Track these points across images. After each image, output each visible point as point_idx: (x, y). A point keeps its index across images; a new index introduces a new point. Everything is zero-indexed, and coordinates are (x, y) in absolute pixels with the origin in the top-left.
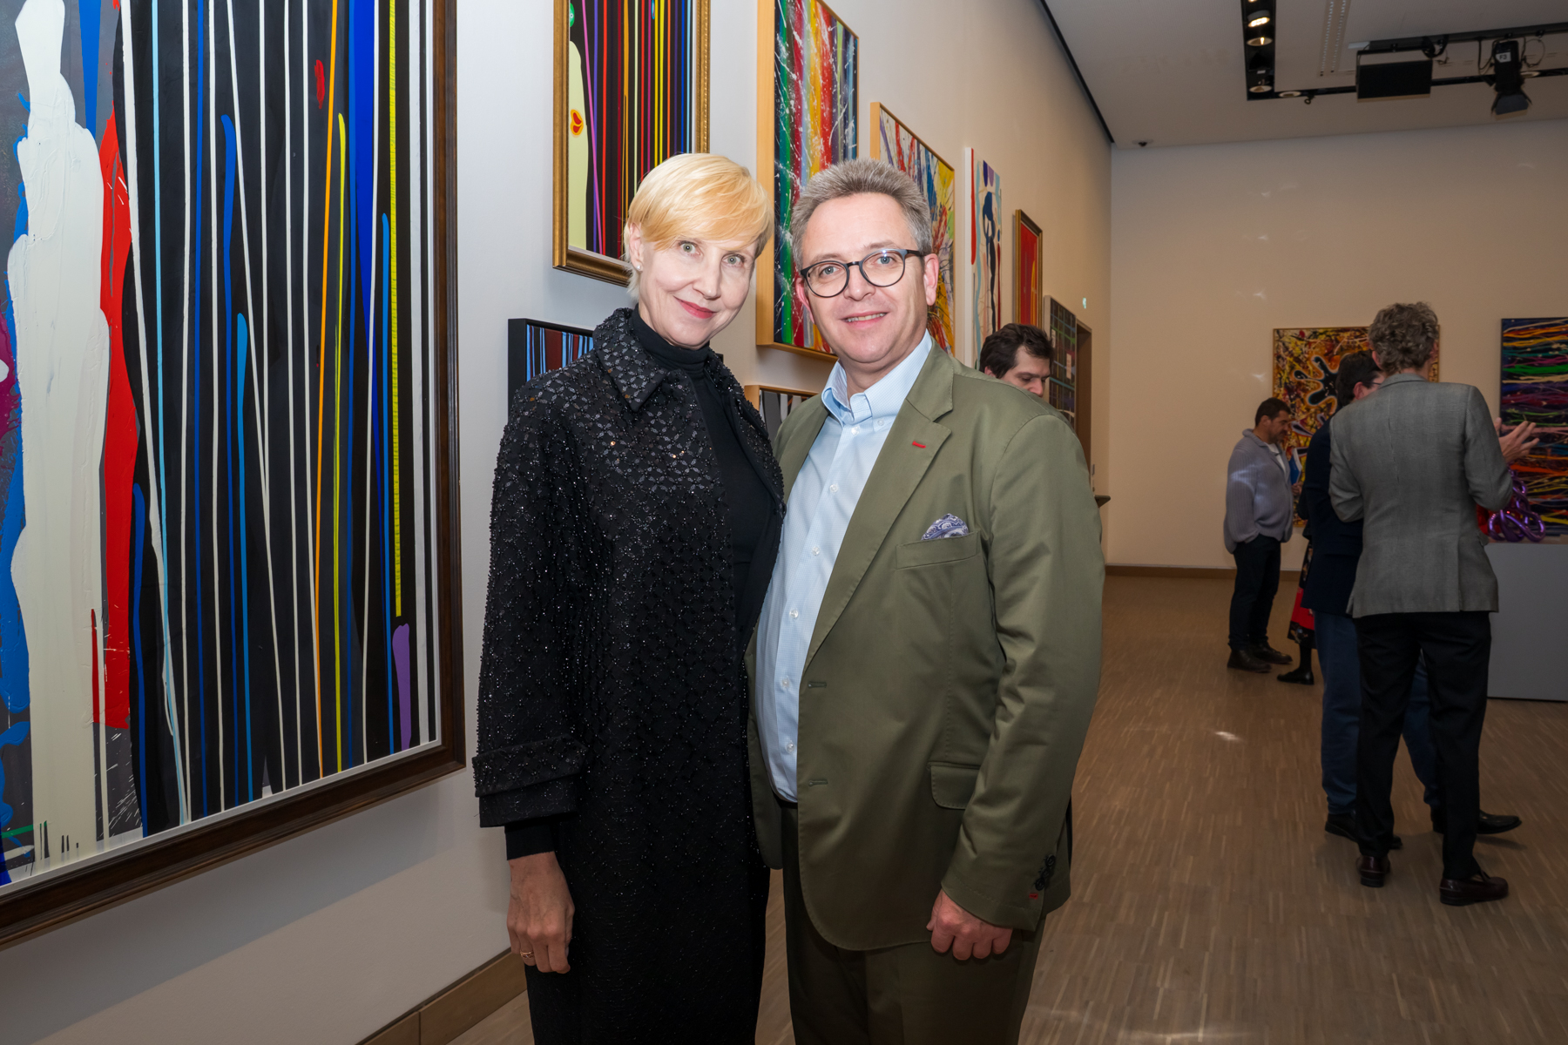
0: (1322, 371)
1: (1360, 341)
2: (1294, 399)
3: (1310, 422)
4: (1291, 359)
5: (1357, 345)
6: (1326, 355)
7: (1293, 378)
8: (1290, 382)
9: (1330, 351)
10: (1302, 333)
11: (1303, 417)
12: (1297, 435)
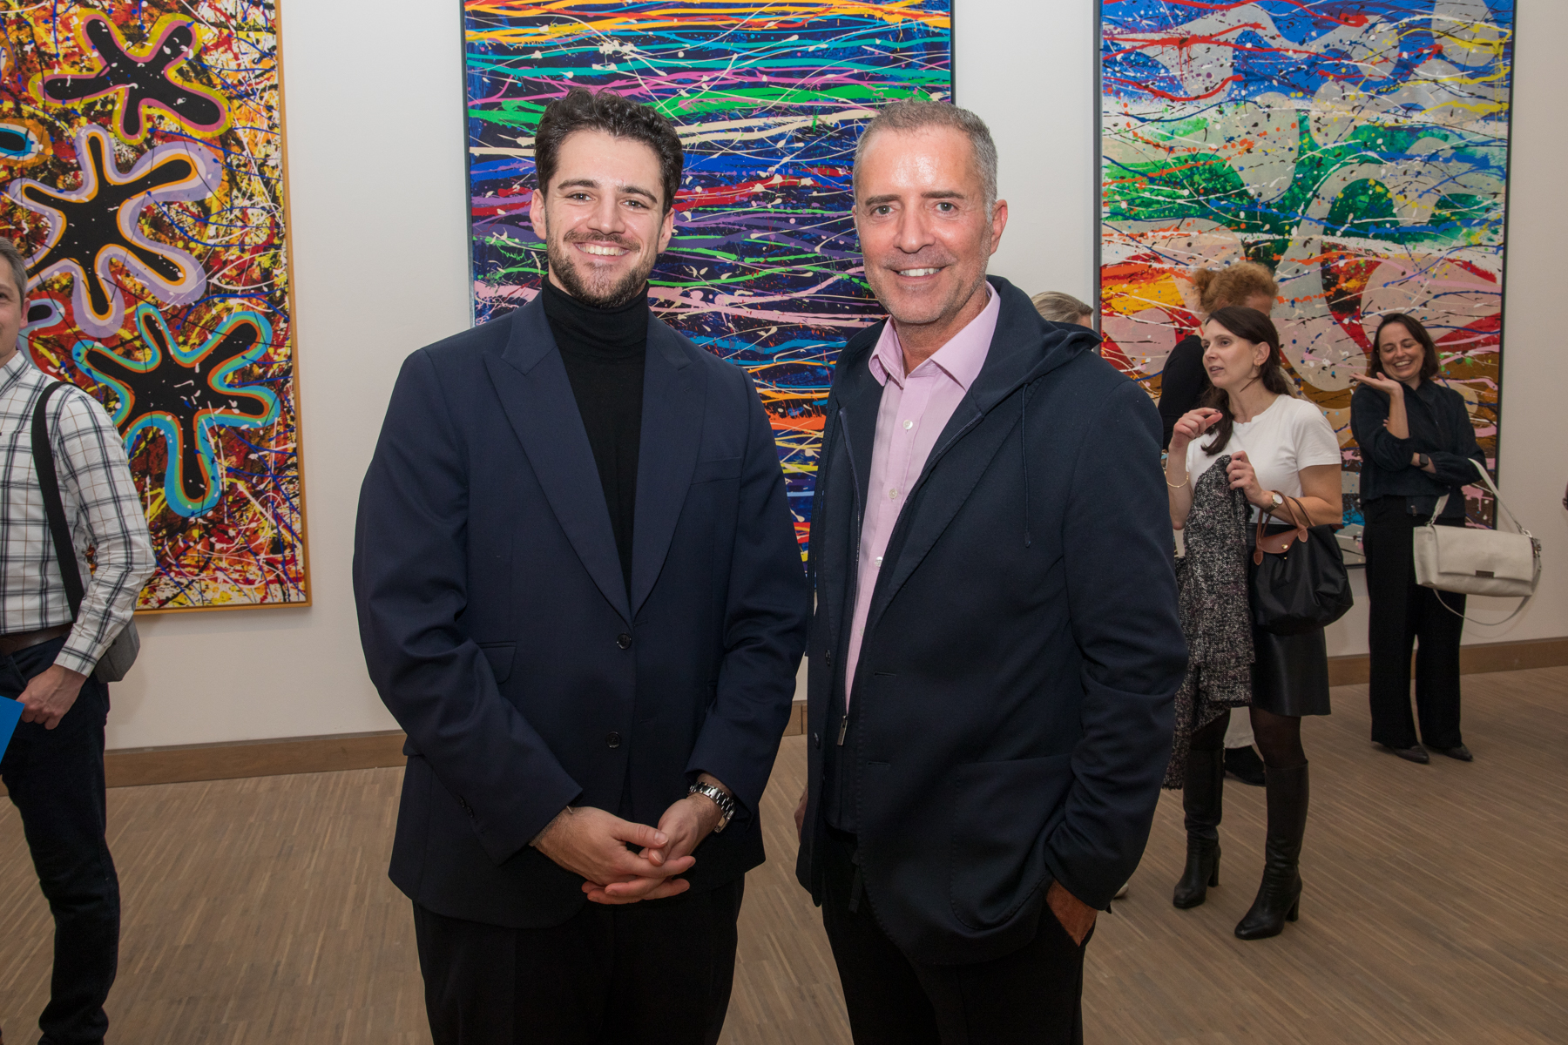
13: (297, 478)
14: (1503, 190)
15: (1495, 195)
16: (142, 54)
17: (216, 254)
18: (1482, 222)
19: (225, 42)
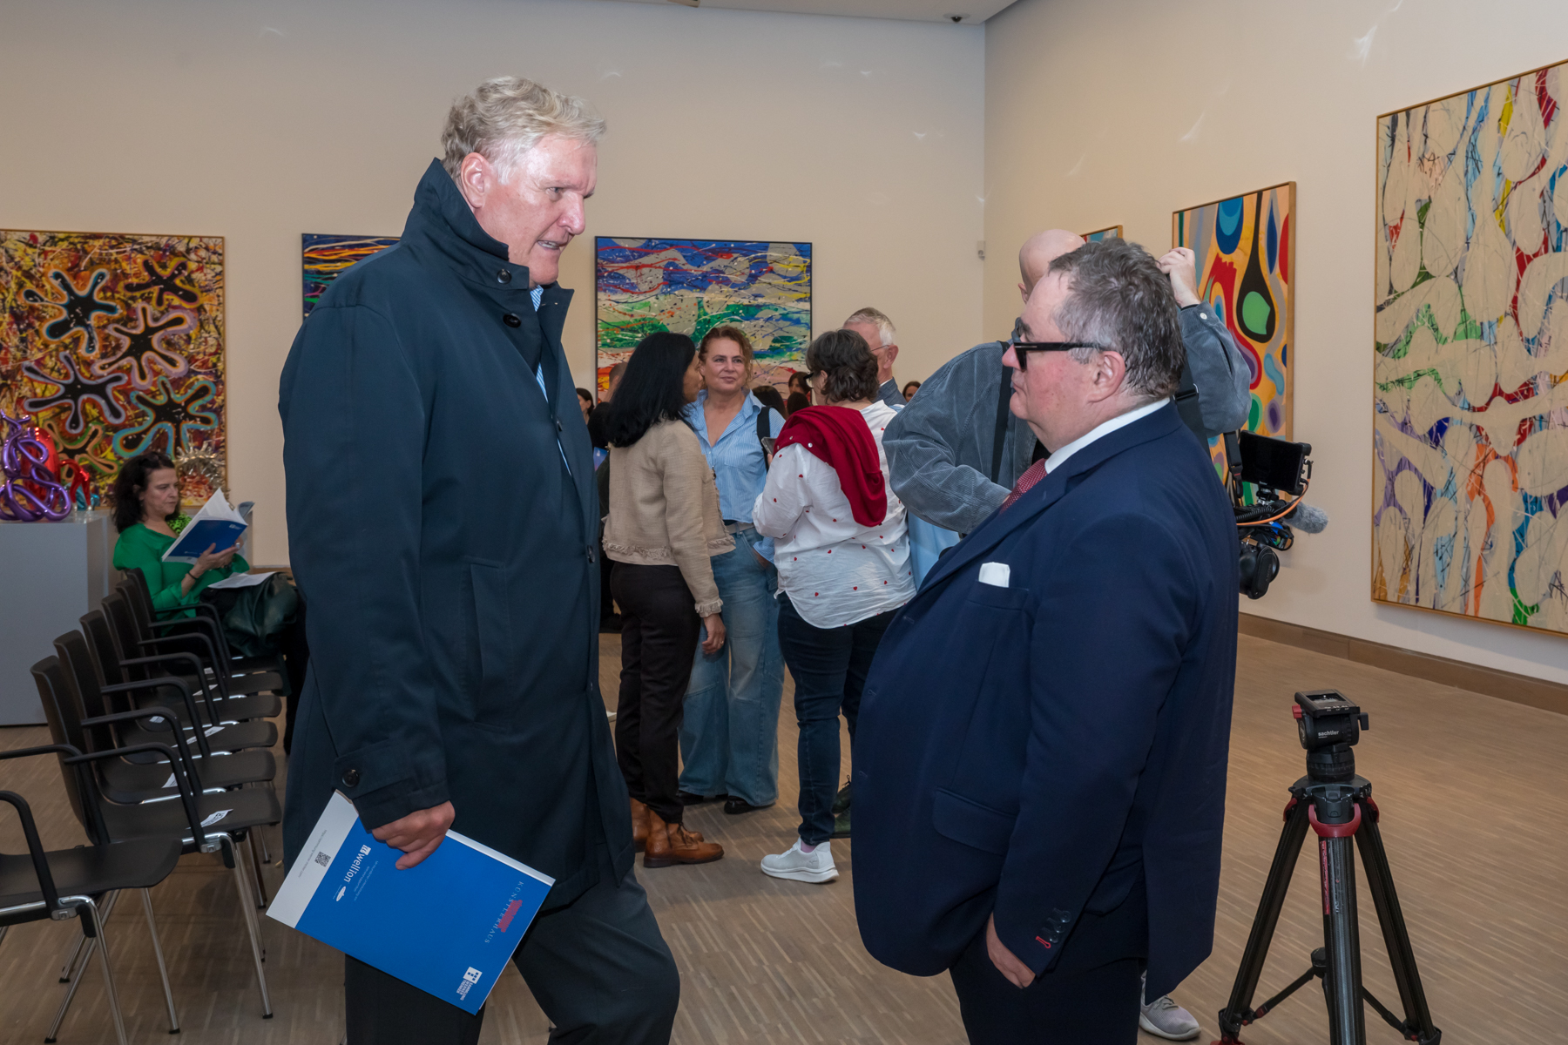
0: (65, 293)
1: (117, 253)
2: (25, 330)
3: (50, 363)
4: (19, 274)
5: (113, 258)
6: (69, 270)
7: (22, 300)
8: (18, 306)
9: (75, 265)
10: (33, 238)
11: (40, 355)
12: (31, 381)
13: (224, 452)
14: (809, 334)
15: (805, 336)
16: (166, 273)
17: (193, 357)
18: (798, 350)
19: (200, 269)
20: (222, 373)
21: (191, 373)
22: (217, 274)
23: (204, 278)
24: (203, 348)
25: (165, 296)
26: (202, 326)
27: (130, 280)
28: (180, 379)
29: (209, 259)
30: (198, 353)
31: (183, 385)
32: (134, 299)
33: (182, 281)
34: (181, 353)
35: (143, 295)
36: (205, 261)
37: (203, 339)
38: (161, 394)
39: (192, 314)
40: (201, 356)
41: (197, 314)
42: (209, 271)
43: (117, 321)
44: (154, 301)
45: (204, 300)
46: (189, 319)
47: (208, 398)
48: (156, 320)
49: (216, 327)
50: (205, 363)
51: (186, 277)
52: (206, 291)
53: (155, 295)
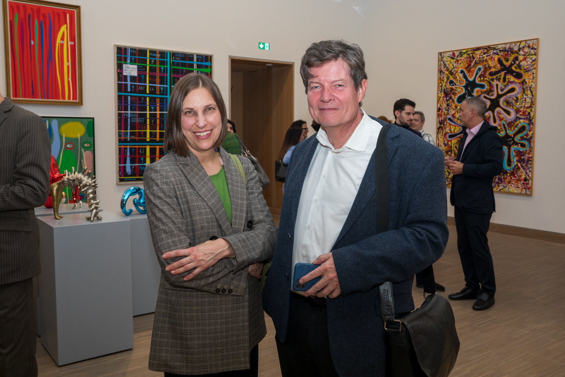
0: (464, 80)
1: (487, 56)
2: (449, 100)
3: (457, 116)
4: (447, 73)
5: (485, 59)
6: (467, 68)
7: (449, 86)
8: (447, 88)
9: (469, 65)
10: (454, 54)
11: (453, 112)
12: (450, 125)
20: (533, 118)
21: (518, 118)
22: (533, 61)
23: (526, 64)
24: (524, 104)
25: (507, 77)
26: (524, 92)
27: (491, 70)
28: (512, 122)
29: (530, 53)
30: (521, 107)
31: (513, 126)
32: (493, 80)
33: (515, 67)
34: (513, 108)
35: (497, 77)
36: (527, 54)
37: (524, 99)
38: (502, 131)
39: (519, 85)
40: (522, 109)
41: (522, 85)
42: (529, 60)
43: (485, 92)
44: (502, 80)
45: (526, 77)
46: (518, 88)
47: (525, 133)
48: (502, 90)
49: (531, 92)
50: (524, 112)
51: (517, 65)
52: (527, 72)
53: (502, 77)
